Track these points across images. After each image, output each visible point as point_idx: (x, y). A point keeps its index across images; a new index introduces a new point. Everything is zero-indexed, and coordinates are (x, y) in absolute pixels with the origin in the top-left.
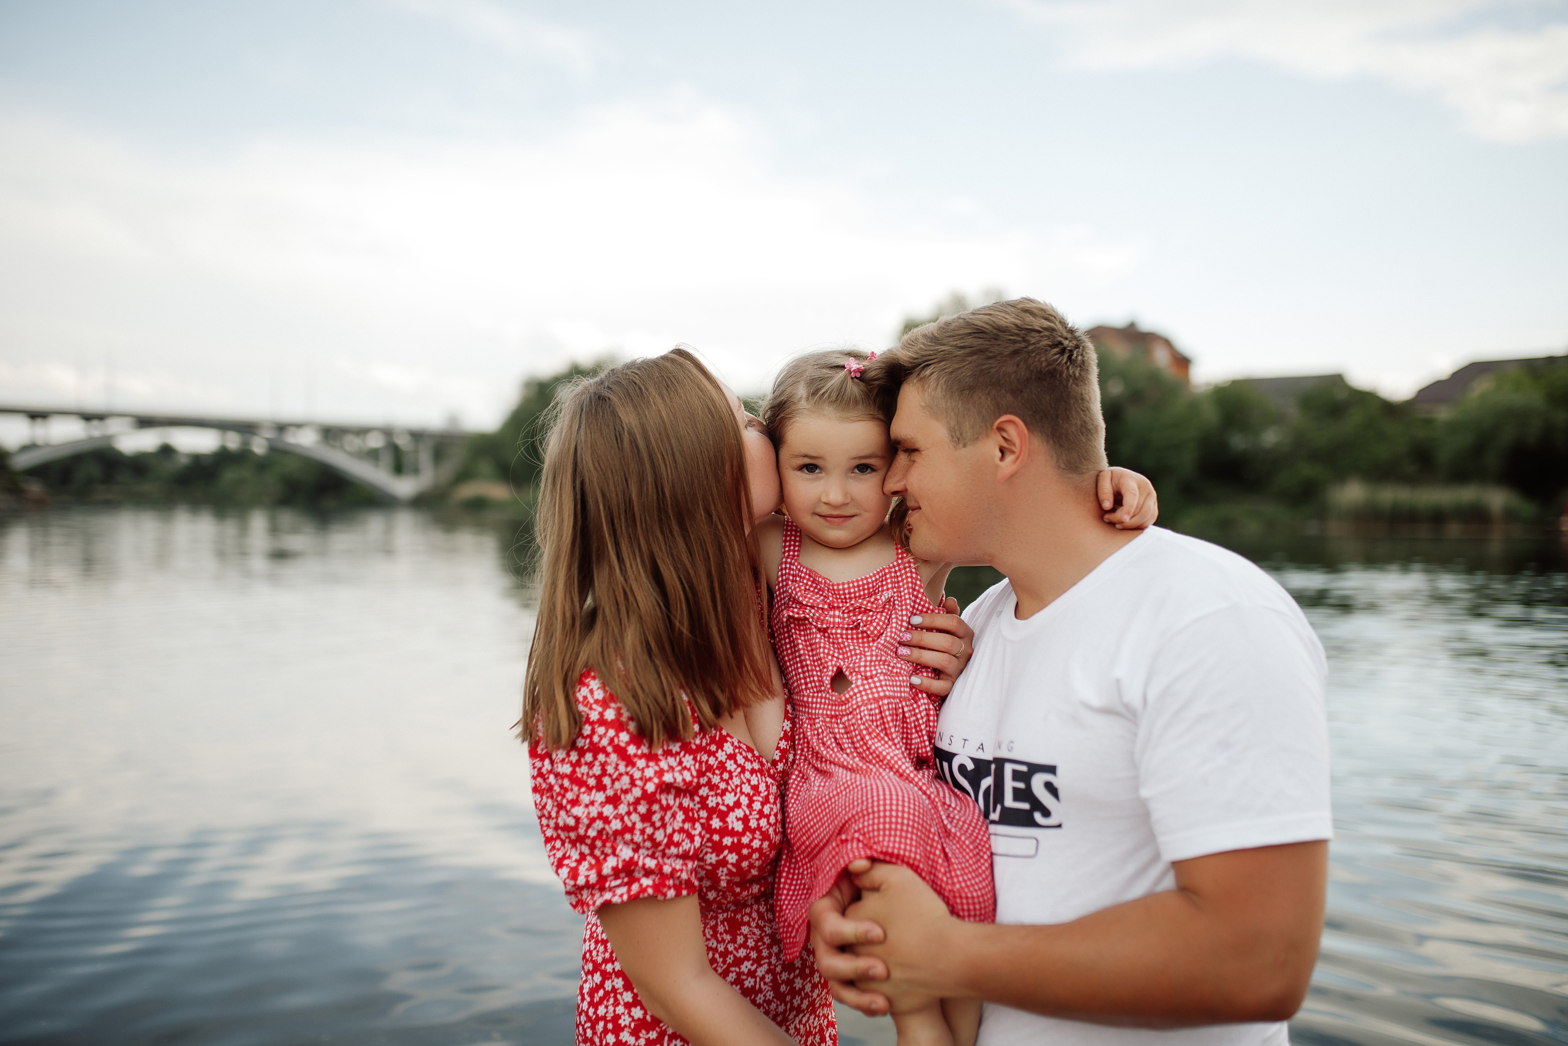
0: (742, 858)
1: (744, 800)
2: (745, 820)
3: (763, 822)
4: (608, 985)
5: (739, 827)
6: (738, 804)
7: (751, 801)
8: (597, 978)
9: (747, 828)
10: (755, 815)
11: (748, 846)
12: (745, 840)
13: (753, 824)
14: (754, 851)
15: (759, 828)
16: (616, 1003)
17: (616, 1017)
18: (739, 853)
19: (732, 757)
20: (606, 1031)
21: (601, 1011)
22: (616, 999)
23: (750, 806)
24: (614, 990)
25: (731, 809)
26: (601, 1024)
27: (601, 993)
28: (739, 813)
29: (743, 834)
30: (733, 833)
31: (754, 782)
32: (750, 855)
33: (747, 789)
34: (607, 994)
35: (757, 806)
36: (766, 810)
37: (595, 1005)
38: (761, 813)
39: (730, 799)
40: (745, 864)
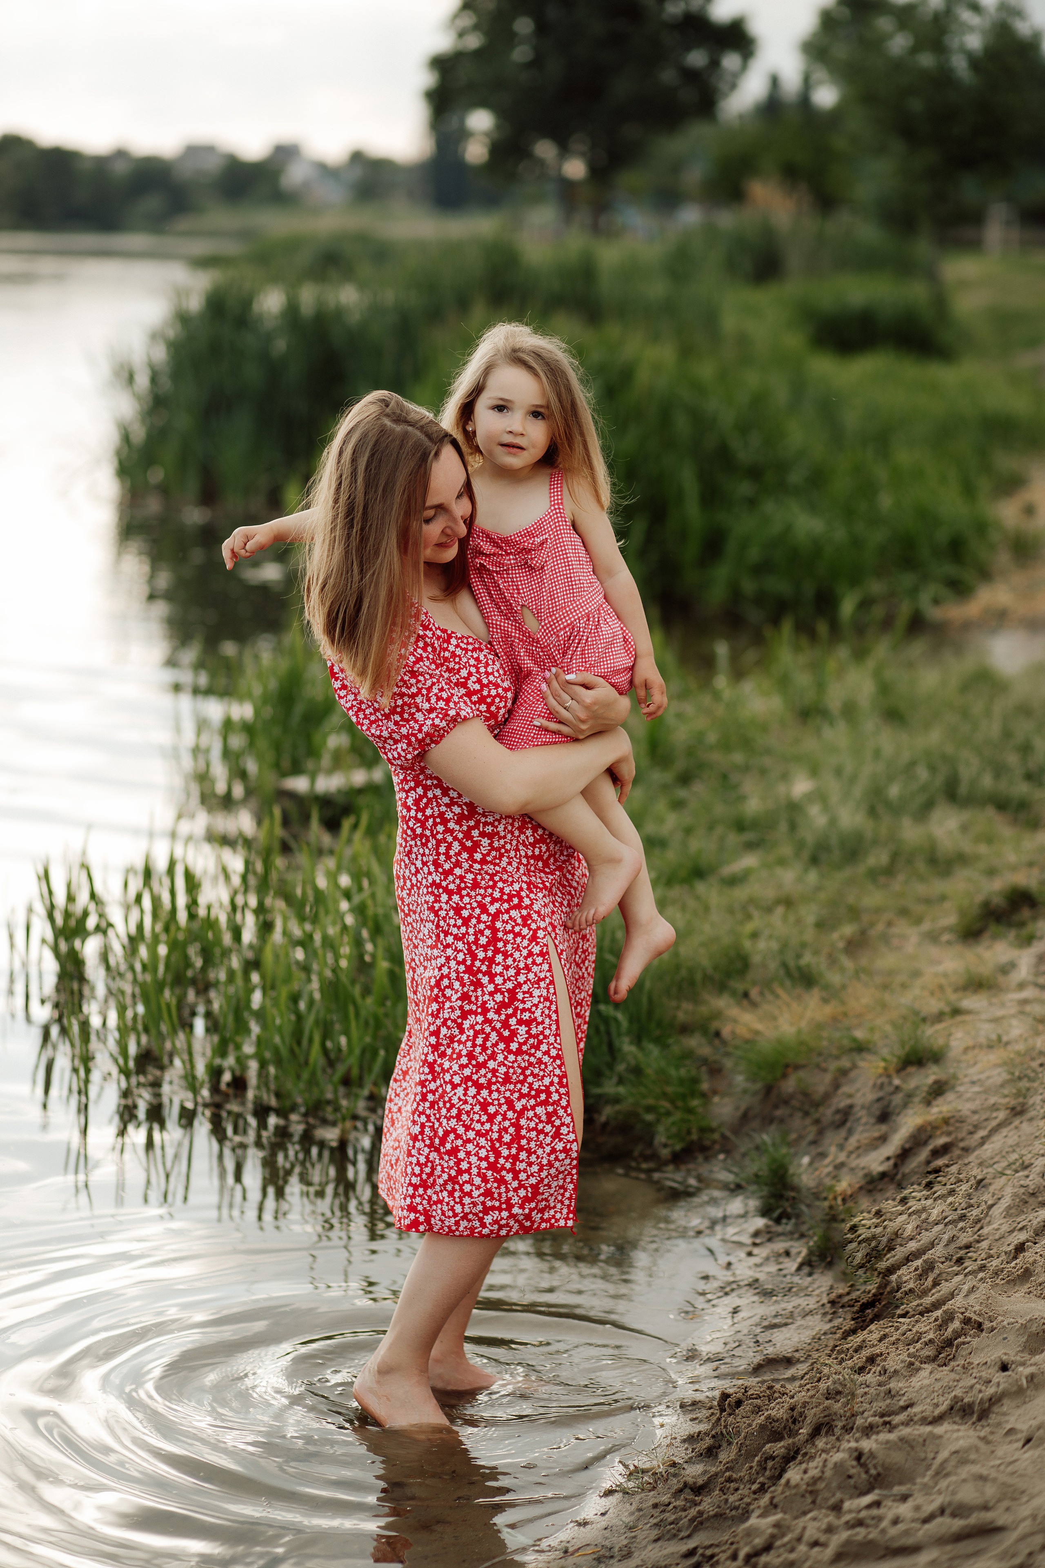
0: (489, 705)
1: (473, 670)
2: (479, 681)
3: (491, 678)
4: (430, 795)
5: (477, 687)
6: (470, 674)
7: (478, 669)
8: (420, 791)
9: (483, 686)
10: (484, 676)
11: (489, 696)
12: (485, 693)
13: (485, 681)
14: (495, 697)
15: (490, 682)
16: (439, 805)
17: (442, 815)
18: (486, 703)
19: (457, 646)
20: (435, 824)
21: (429, 812)
22: (438, 803)
23: (478, 672)
24: (435, 796)
25: (467, 679)
26: (431, 821)
27: (425, 800)
28: (473, 679)
29: (482, 690)
30: (475, 692)
31: (475, 655)
32: (493, 702)
33: (472, 662)
34: (430, 801)
35: (482, 670)
36: (490, 670)
37: (423, 811)
38: (487, 673)
39: (464, 673)
40: (493, 708)
